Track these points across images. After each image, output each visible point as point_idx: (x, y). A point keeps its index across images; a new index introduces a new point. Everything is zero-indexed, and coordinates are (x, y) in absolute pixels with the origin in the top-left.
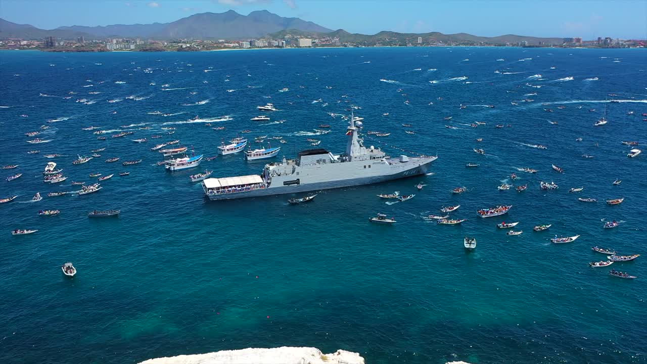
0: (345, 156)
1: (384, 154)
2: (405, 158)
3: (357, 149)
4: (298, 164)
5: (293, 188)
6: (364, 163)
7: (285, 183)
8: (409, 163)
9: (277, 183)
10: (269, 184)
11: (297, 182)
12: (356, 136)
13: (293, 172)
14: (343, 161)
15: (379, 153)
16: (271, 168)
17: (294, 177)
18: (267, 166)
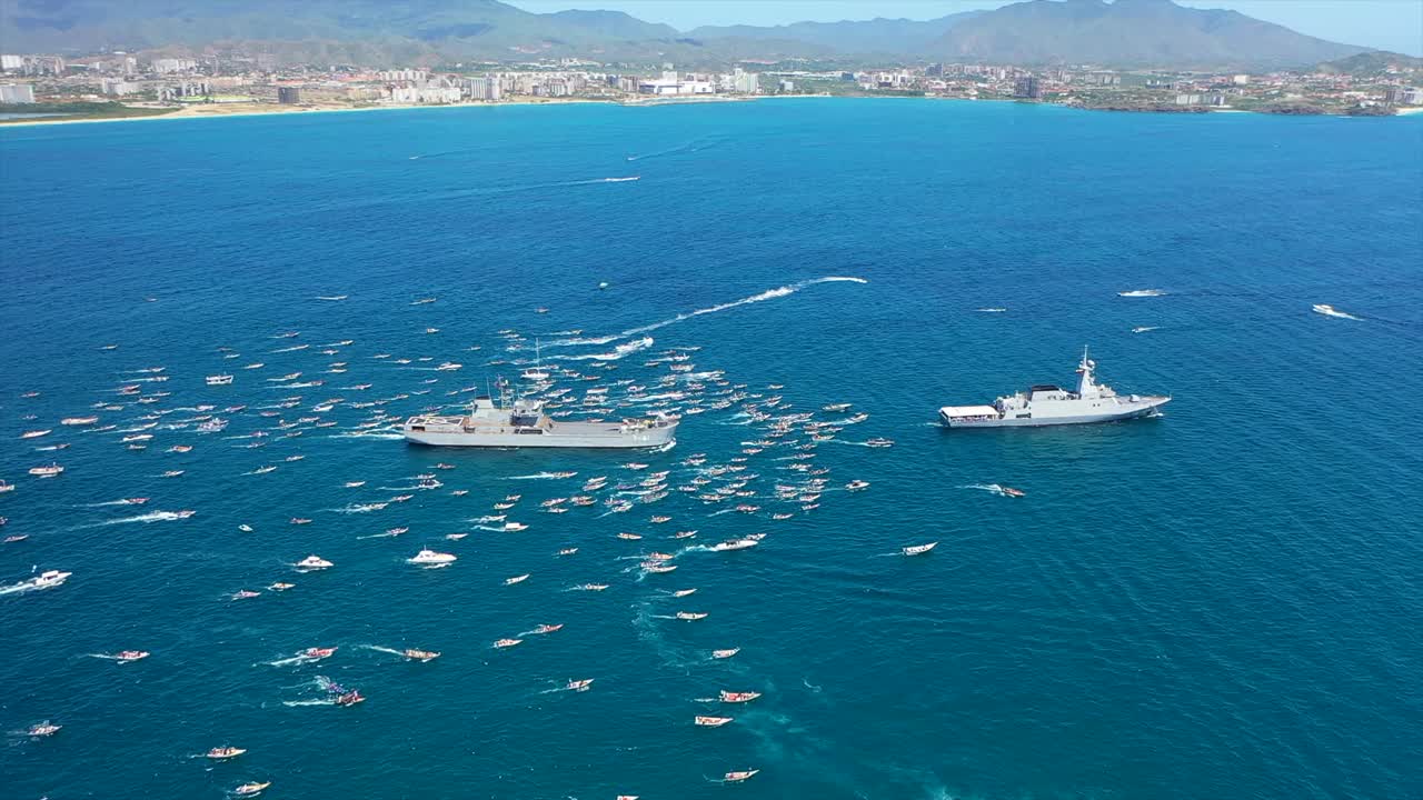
0: (1074, 392)
1: (1114, 394)
2: (1135, 398)
3: (1087, 386)
4: (1030, 399)
5: (1025, 422)
6: (1093, 402)
7: (1018, 416)
8: (1139, 404)
9: (1010, 416)
10: (1001, 416)
11: (1029, 415)
12: (1087, 375)
13: (1025, 407)
14: (1073, 398)
15: (1108, 392)
16: (1005, 401)
17: (1026, 411)
18: (1000, 398)
